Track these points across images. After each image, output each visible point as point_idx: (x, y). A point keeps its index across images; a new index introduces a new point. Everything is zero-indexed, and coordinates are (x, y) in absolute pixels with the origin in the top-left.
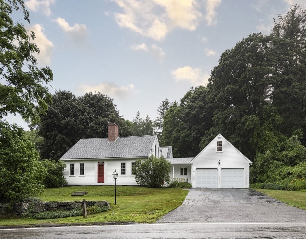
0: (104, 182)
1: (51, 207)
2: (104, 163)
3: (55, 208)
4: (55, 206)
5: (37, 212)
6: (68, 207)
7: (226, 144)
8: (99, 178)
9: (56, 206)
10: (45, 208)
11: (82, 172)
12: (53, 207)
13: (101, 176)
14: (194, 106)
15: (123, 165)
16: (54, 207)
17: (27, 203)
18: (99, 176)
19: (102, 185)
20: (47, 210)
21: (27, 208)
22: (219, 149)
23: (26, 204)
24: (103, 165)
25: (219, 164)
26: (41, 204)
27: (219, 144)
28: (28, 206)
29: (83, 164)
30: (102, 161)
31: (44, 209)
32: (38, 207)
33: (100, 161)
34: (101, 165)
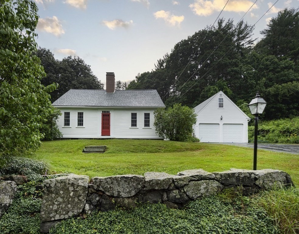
0: (110, 136)
1: (112, 196)
2: (110, 113)
3: (126, 201)
4: (130, 192)
5: (57, 217)
6: (175, 193)
7: (227, 101)
8: (103, 130)
9: (133, 193)
10: (89, 202)
11: (80, 122)
12: (119, 196)
13: (106, 127)
14: (152, 82)
15: (134, 116)
16: (123, 195)
17: (12, 179)
18: (103, 128)
19: (107, 139)
20: (98, 207)
21: (11, 197)
22: (221, 106)
23: (8, 187)
24: (109, 115)
25: (221, 119)
26: (71, 189)
27: (221, 100)
28: (13, 189)
29: (83, 113)
30: (107, 110)
31: (87, 207)
32: (60, 200)
33: (105, 111)
34: (106, 115)
